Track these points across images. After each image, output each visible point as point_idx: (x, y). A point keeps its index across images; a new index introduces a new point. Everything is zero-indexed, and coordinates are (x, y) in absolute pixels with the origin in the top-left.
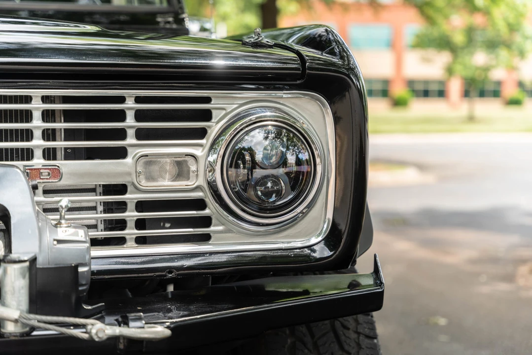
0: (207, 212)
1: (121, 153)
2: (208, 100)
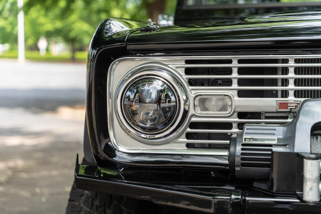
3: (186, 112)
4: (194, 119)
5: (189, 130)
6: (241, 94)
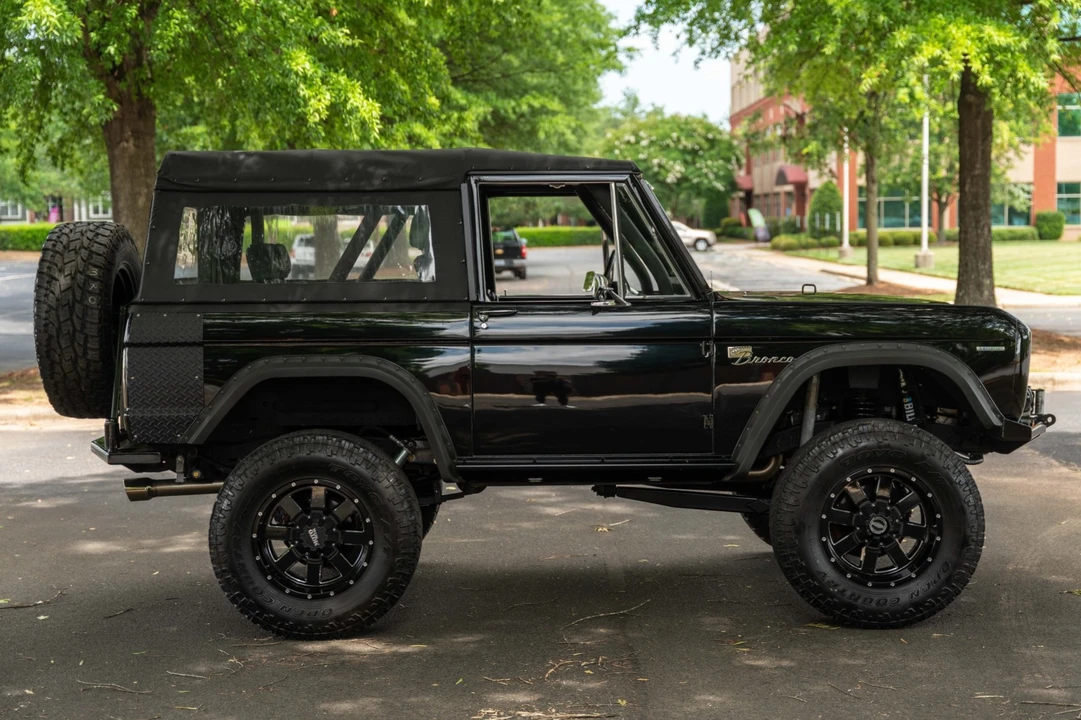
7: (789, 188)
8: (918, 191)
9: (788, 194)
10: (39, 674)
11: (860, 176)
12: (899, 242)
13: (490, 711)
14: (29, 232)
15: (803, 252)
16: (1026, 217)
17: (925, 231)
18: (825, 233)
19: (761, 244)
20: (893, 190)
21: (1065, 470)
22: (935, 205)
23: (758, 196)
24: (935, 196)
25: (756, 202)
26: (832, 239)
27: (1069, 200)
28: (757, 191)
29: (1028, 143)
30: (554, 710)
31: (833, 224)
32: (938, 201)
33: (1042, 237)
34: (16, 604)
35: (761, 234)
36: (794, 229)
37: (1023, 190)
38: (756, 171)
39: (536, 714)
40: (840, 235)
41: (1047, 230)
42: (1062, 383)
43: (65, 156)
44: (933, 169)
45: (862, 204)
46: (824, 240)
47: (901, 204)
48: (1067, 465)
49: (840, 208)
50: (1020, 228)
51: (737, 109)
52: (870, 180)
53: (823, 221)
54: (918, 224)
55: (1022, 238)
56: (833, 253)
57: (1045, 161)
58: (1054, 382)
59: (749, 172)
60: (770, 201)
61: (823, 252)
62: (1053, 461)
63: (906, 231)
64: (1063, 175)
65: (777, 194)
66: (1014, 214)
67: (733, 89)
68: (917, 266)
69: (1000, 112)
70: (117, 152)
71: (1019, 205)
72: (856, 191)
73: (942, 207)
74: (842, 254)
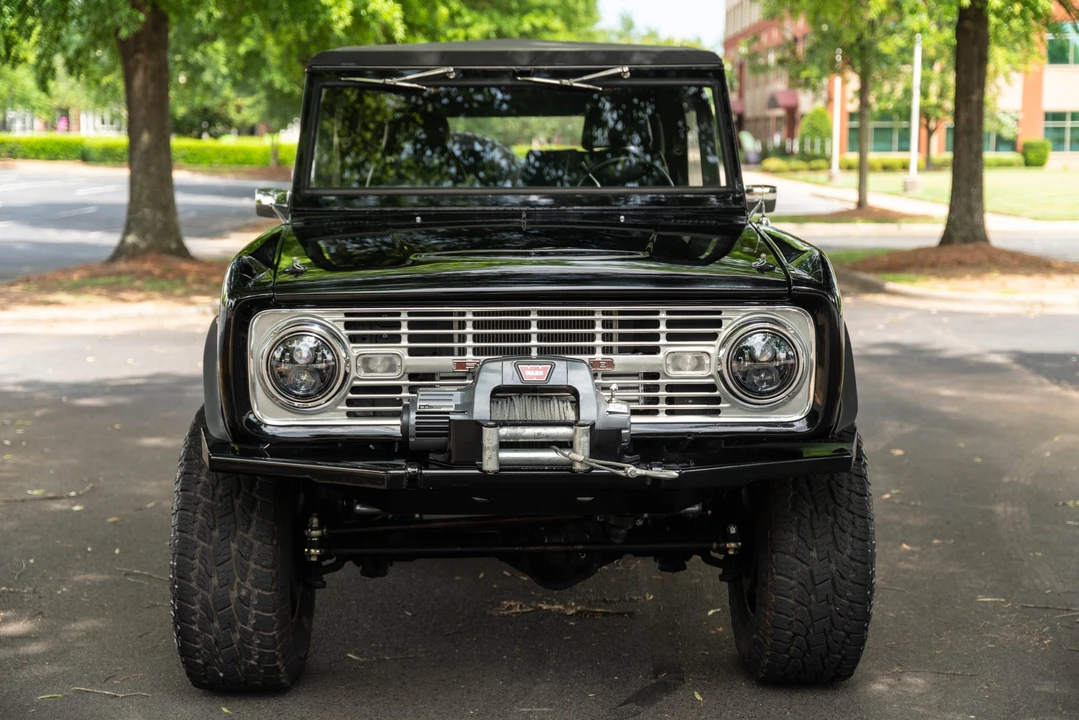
0: (717, 393)
1: (655, 350)
2: (719, 313)
3: (346, 375)
4: (356, 383)
5: (350, 395)
6: (412, 352)
7: (780, 112)
8: (908, 117)
9: (778, 119)
10: (78, 560)
11: (852, 101)
12: (886, 168)
13: (513, 603)
14: (37, 142)
15: (792, 175)
16: (1012, 145)
17: (914, 157)
18: (815, 157)
19: (752, 166)
20: (885, 115)
21: (1055, 389)
22: (924, 132)
23: (749, 121)
24: (924, 121)
25: (746, 125)
26: (821, 163)
27: (1055, 128)
28: (749, 114)
29: (1018, 71)
30: (573, 604)
31: (823, 148)
32: (927, 127)
33: (1028, 164)
34: (50, 495)
35: (752, 157)
36: (783, 153)
37: (1012, 118)
38: (748, 95)
39: (556, 607)
40: (828, 159)
41: (1032, 159)
42: (1050, 305)
43: (81, 66)
44: (925, 94)
45: (851, 130)
46: (814, 164)
47: (890, 130)
48: (1058, 383)
49: (830, 135)
50: (1007, 155)
51: (731, 33)
52: (864, 104)
53: (812, 146)
54: (907, 149)
55: (1008, 165)
56: (822, 176)
57: (1033, 89)
58: (1043, 304)
59: (741, 95)
60: (760, 125)
61: (812, 176)
62: (1045, 381)
63: (895, 157)
64: (1051, 104)
65: (767, 119)
66: (1002, 142)
67: (728, 14)
68: (905, 189)
69: (997, 38)
70: (131, 63)
71: (1007, 134)
72: (846, 117)
73: (930, 133)
74: (831, 178)
